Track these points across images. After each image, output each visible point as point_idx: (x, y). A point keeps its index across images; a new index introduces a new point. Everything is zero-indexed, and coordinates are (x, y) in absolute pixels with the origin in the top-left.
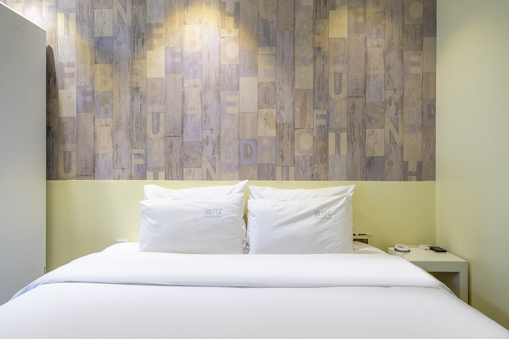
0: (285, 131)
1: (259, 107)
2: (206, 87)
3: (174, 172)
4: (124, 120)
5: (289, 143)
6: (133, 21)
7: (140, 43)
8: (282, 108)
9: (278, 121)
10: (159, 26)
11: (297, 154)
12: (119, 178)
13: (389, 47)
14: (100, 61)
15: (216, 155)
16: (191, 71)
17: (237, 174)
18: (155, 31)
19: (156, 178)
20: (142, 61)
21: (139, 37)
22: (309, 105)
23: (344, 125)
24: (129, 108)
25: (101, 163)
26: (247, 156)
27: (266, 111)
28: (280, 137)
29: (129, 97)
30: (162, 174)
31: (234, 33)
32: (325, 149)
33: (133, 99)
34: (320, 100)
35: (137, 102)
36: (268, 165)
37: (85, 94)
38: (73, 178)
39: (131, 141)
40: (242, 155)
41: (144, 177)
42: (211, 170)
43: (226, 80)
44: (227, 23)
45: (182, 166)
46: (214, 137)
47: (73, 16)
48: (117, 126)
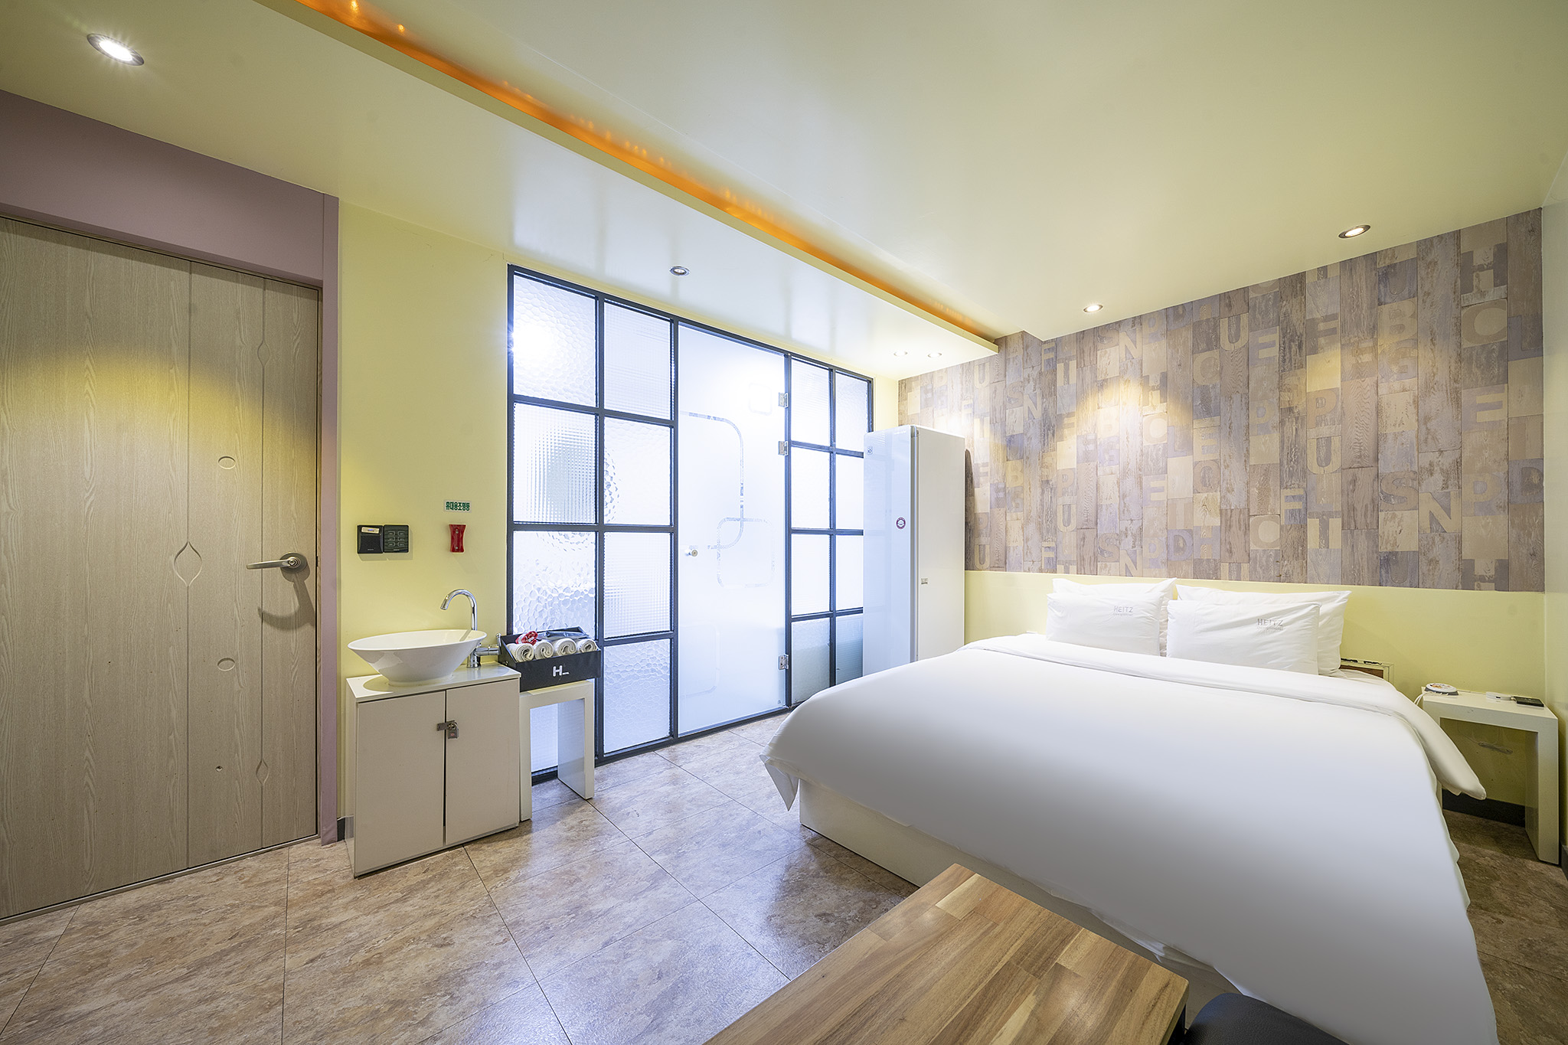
0: (1235, 518)
1: (1196, 491)
2: (1125, 473)
3: (1087, 566)
4: (1034, 514)
5: (1241, 533)
6: (1043, 415)
7: (1050, 435)
8: (1230, 490)
9: (1224, 507)
10: (1070, 415)
11: (1253, 547)
12: (1029, 571)
13: (1428, 388)
14: (1011, 459)
15: (1138, 548)
16: (1107, 457)
17: (1164, 570)
18: (1066, 421)
19: (1067, 571)
20: (1052, 453)
21: (1049, 429)
22: (1273, 484)
23: (1337, 507)
24: (1039, 501)
25: (1012, 556)
26: (1178, 549)
27: (1206, 495)
28: (1227, 525)
29: (1039, 490)
30: (1073, 568)
31: (1161, 408)
32: (1303, 542)
33: (1043, 493)
34: (1291, 476)
35: (1048, 495)
36: (1208, 560)
37: (998, 491)
38: (987, 569)
39: (1041, 534)
40: (1172, 548)
41: (1055, 571)
42: (1131, 565)
43: (1150, 462)
44: (1150, 399)
45: (1096, 560)
46: (1134, 528)
47: (987, 419)
48: (1028, 520)
